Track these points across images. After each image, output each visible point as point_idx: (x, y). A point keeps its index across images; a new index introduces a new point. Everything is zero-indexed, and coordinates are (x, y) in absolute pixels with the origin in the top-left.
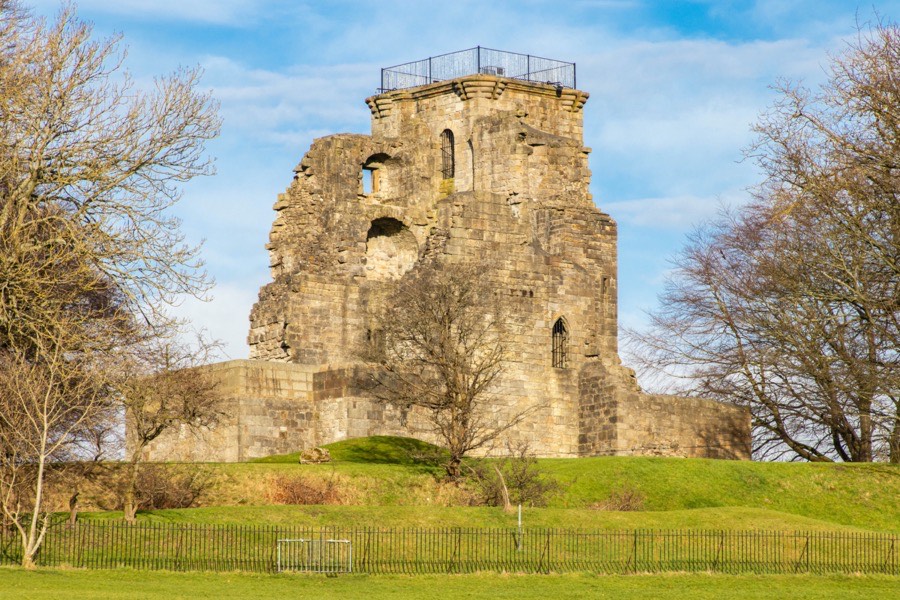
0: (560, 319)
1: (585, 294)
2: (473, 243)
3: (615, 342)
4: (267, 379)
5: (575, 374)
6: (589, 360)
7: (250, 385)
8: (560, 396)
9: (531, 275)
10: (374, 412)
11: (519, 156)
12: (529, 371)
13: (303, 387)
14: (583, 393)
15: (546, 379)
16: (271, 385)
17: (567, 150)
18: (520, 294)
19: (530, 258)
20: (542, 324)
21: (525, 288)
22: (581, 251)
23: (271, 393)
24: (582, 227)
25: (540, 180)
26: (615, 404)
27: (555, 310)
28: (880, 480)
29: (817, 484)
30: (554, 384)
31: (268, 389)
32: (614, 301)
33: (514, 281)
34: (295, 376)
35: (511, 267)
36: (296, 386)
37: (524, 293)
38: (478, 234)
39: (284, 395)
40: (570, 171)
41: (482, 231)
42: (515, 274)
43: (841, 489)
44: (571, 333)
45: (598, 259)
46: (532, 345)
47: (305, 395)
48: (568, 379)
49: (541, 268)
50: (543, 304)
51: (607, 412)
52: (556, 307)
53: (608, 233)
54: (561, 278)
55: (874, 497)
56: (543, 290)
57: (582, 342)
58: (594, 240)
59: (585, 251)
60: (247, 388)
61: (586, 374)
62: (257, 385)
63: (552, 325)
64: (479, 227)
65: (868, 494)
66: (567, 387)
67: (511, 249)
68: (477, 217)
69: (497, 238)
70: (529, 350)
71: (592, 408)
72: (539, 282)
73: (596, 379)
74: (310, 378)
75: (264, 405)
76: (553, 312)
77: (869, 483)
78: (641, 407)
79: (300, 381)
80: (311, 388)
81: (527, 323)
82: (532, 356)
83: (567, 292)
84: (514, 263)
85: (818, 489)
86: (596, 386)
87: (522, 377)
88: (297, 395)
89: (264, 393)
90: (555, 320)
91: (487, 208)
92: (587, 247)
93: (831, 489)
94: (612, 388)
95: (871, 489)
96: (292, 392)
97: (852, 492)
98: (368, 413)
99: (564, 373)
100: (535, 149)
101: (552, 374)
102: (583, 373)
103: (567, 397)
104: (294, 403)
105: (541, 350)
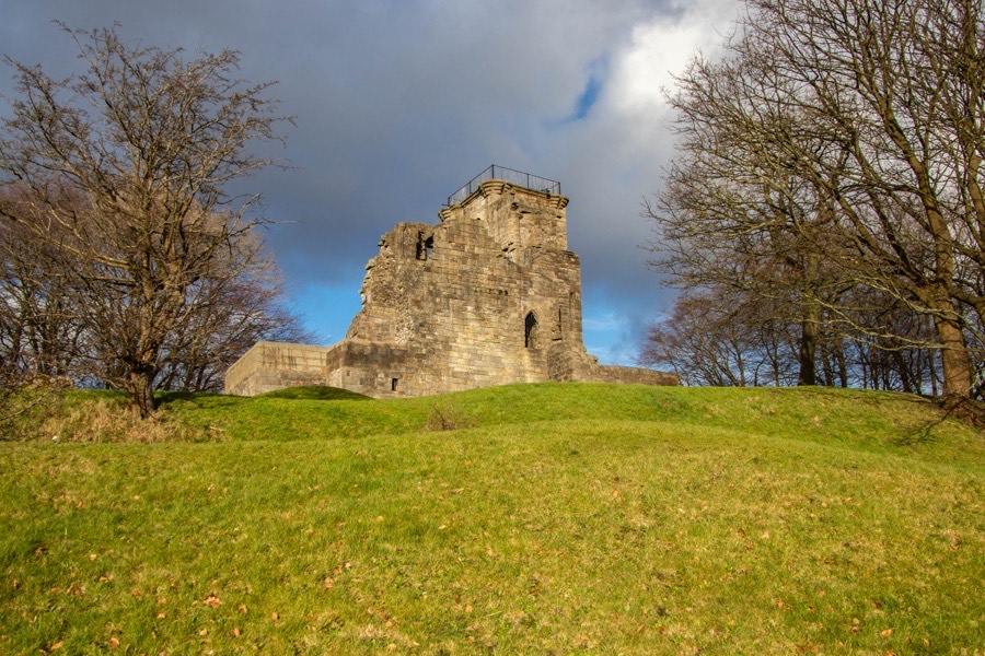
0: (531, 313)
1: (551, 296)
2: (456, 253)
3: (580, 336)
4: (283, 357)
5: (544, 353)
6: (555, 343)
7: (266, 360)
8: (532, 368)
9: (506, 279)
10: (367, 379)
11: (513, 219)
12: (506, 349)
13: (318, 363)
14: (550, 366)
15: (521, 356)
16: (287, 361)
17: (546, 216)
18: (497, 292)
19: (505, 267)
20: (516, 316)
21: (501, 288)
22: (553, 273)
23: (287, 367)
24: (553, 257)
25: (529, 235)
26: (571, 371)
27: (527, 305)
28: (826, 404)
29: (754, 408)
30: (526, 359)
31: (284, 364)
32: (579, 308)
33: (492, 283)
34: (310, 355)
35: (490, 273)
36: (311, 362)
37: (501, 292)
38: (461, 247)
39: (299, 369)
40: (548, 229)
41: (463, 245)
42: (492, 278)
43: (783, 414)
44: (540, 323)
45: (566, 280)
46: (508, 331)
47: (319, 369)
48: (539, 356)
49: (514, 275)
50: (516, 301)
51: (566, 378)
52: (528, 303)
53: (572, 263)
54: (531, 282)
55: (825, 421)
56: (516, 291)
57: (548, 330)
58: (563, 266)
59: (556, 274)
60: (264, 363)
61: (552, 352)
62: (273, 361)
63: (524, 317)
64: (461, 241)
65: (816, 419)
66: (538, 362)
67: (488, 259)
68: (459, 235)
69: (476, 250)
70: (506, 334)
71: (556, 376)
72: (514, 285)
73: (558, 354)
74: (325, 357)
75: (279, 376)
76: (525, 308)
77: (815, 407)
78: (592, 373)
79: (315, 359)
80: (324, 364)
81: (503, 314)
82: (508, 339)
83: (536, 293)
84: (492, 270)
85: (756, 414)
86: (558, 359)
87: (500, 354)
88: (311, 369)
89: (280, 367)
90: (527, 312)
91: (467, 228)
92: (557, 272)
93: (771, 413)
94: (570, 359)
95: (819, 412)
96: (307, 367)
97: (797, 416)
98: (361, 380)
99: (535, 352)
100: (525, 215)
101: (525, 352)
102: (550, 352)
103: (538, 370)
104: (309, 375)
105: (515, 334)
